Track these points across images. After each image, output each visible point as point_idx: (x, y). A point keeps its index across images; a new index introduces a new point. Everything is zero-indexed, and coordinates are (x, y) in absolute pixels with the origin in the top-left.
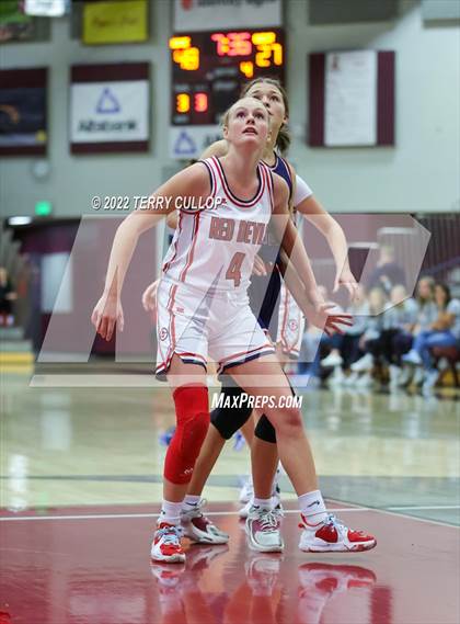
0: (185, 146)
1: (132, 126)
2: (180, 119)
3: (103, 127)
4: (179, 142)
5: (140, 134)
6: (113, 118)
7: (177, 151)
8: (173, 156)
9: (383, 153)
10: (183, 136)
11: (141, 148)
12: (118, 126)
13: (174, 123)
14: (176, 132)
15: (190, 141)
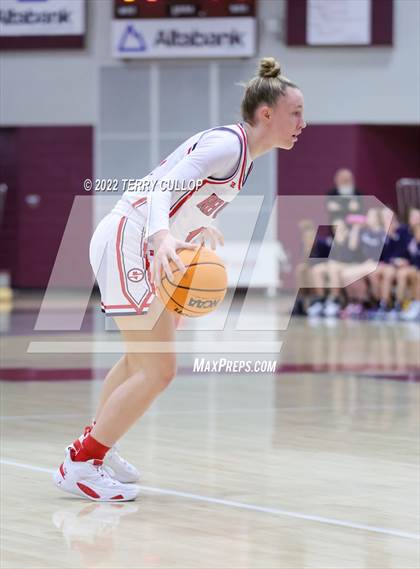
0: (132, 42)
1: (63, 17)
2: (124, 11)
3: (26, 18)
4: (124, 38)
5: (74, 27)
6: (38, 8)
7: (122, 49)
8: (117, 54)
9: (378, 54)
10: (130, 30)
11: (75, 43)
12: (47, 18)
13: (118, 16)
14: (120, 26)
15: (137, 36)
